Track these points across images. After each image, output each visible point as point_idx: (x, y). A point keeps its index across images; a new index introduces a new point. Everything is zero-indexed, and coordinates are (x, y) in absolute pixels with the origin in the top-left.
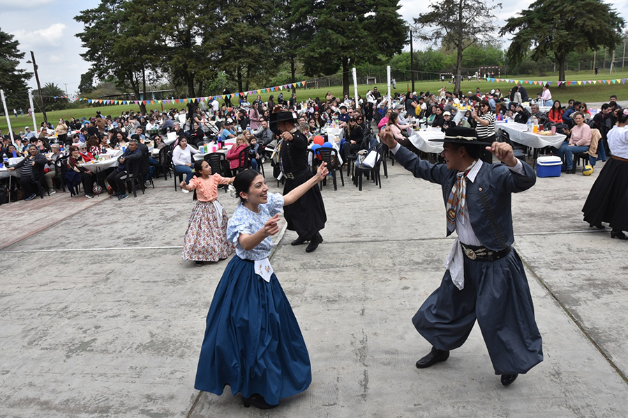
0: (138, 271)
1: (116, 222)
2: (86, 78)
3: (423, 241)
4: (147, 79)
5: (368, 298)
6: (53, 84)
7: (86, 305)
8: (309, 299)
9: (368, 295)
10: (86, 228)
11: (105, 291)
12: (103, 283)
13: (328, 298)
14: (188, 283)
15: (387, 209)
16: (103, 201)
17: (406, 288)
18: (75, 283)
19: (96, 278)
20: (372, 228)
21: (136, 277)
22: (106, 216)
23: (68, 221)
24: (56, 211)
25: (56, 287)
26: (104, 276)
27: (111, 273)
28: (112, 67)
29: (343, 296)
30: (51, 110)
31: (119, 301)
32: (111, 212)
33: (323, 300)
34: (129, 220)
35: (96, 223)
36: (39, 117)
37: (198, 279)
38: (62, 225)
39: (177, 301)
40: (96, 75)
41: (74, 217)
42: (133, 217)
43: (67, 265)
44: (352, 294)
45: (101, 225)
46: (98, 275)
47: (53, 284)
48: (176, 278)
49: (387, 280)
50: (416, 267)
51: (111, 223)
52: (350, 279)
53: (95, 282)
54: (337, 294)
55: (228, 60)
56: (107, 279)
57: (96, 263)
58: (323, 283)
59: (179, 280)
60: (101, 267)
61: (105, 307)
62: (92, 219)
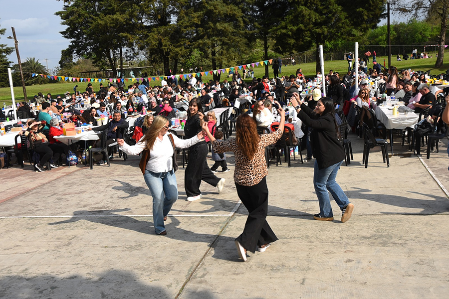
0: (98, 237)
1: (84, 192)
2: (67, 54)
3: (374, 217)
4: (124, 56)
5: (309, 269)
6: (34, 59)
7: (47, 266)
8: (254, 267)
9: (311, 266)
10: (55, 196)
11: (66, 255)
12: (65, 248)
13: (272, 266)
14: (144, 249)
15: (344, 185)
16: (74, 172)
17: (349, 261)
18: (38, 247)
19: (57, 243)
21: (96, 243)
22: (75, 186)
23: (39, 190)
24: (28, 180)
25: (19, 251)
26: (66, 241)
27: (73, 238)
28: (90, 44)
29: (286, 265)
30: (31, 85)
31: (77, 264)
32: (80, 183)
33: (267, 269)
34: (96, 190)
35: (64, 193)
36: (19, 91)
37: (154, 246)
38: (32, 194)
39: (131, 265)
40: (75, 52)
41: (45, 187)
42: (101, 187)
43: (32, 230)
44: (295, 264)
45: (69, 194)
46: (61, 240)
47: (17, 248)
48: (133, 244)
49: (331, 252)
50: (363, 241)
51: (79, 193)
52: (295, 249)
53: (57, 247)
54: (281, 263)
56: (69, 244)
57: (60, 229)
58: (269, 252)
59: (136, 246)
60: (65, 233)
61: (63, 270)
62: (63, 189)
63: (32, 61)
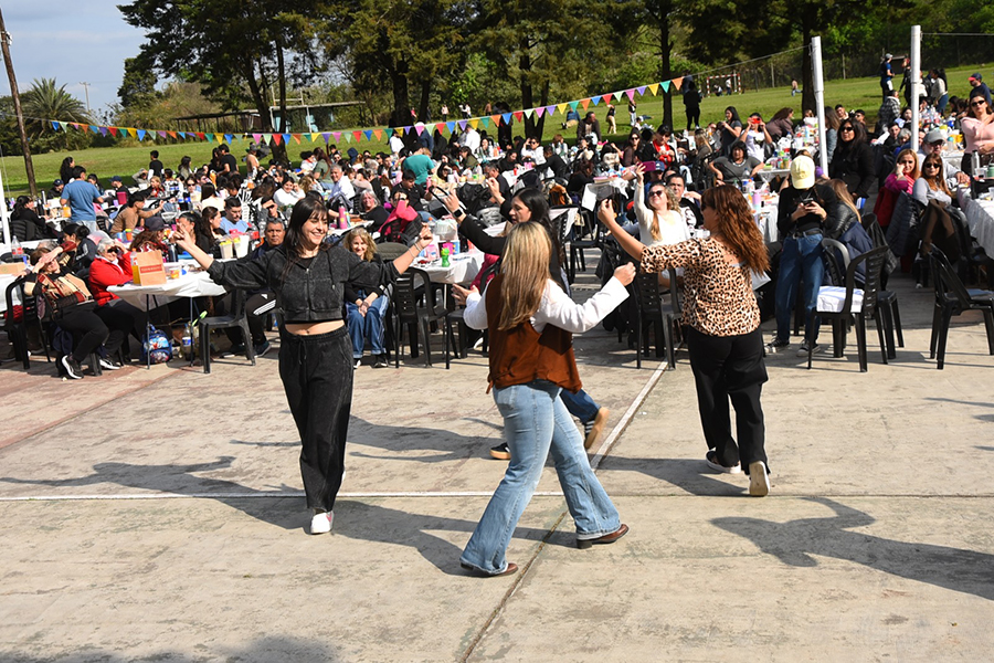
0: (226, 551)
1: (187, 432)
2: (138, 68)
3: (964, 501)
4: (288, 74)
5: (786, 639)
6: (53, 84)
7: (91, 628)
8: (635, 632)
9: (789, 631)
10: (113, 444)
11: (142, 597)
12: (138, 579)
13: (683, 630)
14: (344, 581)
15: (878, 415)
16: (161, 380)
17: (896, 620)
18: (69, 578)
19: (119, 566)
20: (827, 460)
21: (219, 566)
22: (164, 418)
23: (70, 428)
24: (42, 402)
25: (21, 587)
26: (143, 561)
27: (161, 553)
28: (197, 43)
29: (723, 628)
30: (45, 151)
31: (172, 621)
32: (179, 408)
33: (672, 636)
34: (220, 427)
35: (137, 434)
36: (14, 169)
37: (370, 573)
38: (53, 437)
39: (311, 625)
40: (157, 62)
41: (85, 419)
42: (231, 420)
43: (53, 533)
44: (747, 625)
45: (150, 438)
46: (129, 559)
47: (14, 579)
48: (317, 569)
49: (845, 596)
50: (934, 567)
51: (176, 435)
52: (747, 586)
53: (119, 576)
54: (708, 622)
55: (492, 22)
56: (150, 568)
57: (127, 530)
58: (676, 593)
59: (325, 573)
60: (138, 539)
61: (135, 636)
62: (132, 424)
63: (46, 89)
